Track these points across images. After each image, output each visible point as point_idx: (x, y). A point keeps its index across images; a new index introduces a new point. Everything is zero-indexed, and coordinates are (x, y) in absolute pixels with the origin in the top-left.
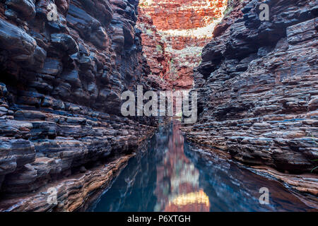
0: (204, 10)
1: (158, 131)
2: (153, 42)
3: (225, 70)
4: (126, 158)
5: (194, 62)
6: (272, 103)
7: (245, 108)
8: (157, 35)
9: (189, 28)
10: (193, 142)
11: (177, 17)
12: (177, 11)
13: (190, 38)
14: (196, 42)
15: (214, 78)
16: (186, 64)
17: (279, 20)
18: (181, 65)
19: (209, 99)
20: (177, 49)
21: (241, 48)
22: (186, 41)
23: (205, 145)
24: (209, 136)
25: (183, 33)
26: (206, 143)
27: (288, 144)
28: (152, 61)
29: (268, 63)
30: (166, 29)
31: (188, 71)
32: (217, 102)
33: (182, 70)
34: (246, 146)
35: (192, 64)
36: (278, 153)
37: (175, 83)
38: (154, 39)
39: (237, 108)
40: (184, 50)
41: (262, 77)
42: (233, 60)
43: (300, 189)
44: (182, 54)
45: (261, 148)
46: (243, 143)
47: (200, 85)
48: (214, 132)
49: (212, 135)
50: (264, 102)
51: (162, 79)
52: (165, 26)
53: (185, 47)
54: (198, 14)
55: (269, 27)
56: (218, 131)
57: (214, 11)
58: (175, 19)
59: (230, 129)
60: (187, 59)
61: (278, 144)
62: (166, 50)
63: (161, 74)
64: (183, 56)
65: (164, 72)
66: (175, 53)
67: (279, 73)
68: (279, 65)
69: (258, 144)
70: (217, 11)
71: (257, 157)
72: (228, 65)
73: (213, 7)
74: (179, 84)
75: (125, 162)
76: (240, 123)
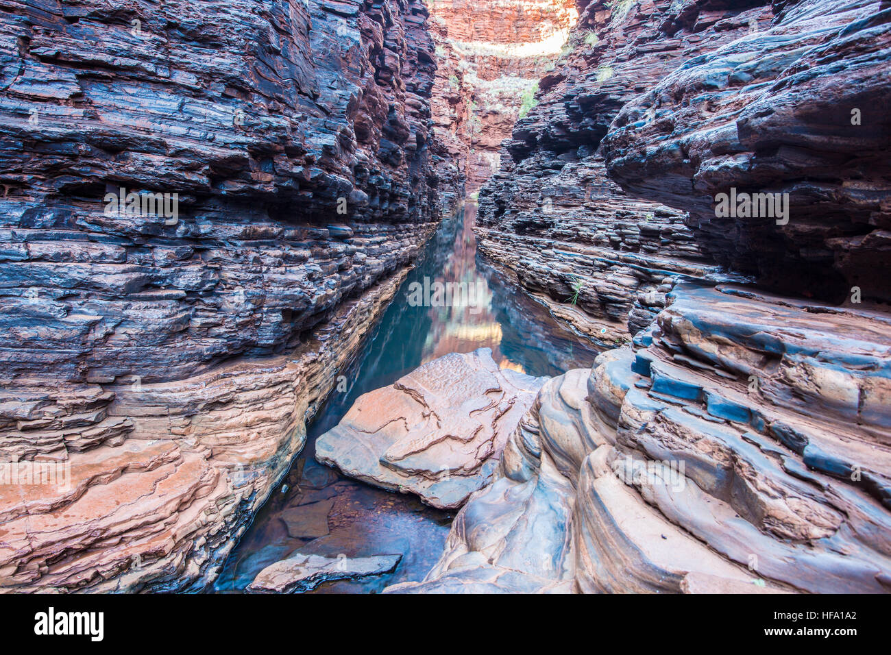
0: (540, 10)
1: (440, 226)
2: (445, 70)
3: (539, 162)
4: (405, 271)
5: (512, 106)
6: (569, 228)
7: (547, 225)
8: (452, 57)
9: (509, 41)
10: (485, 255)
11: (492, 18)
12: (491, 7)
13: (510, 60)
14: (520, 68)
15: (524, 169)
16: (498, 107)
17: (602, 122)
18: (488, 108)
19: (513, 199)
20: (484, 78)
21: (560, 140)
22: (501, 66)
23: (498, 262)
24: (504, 252)
25: (499, 50)
26: (499, 260)
27: (559, 277)
28: (440, 102)
29: (582, 173)
30: (470, 38)
31: (500, 119)
32: (523, 205)
33: (490, 118)
34: (530, 272)
35: (508, 109)
36: (550, 283)
37: (475, 139)
38: (446, 65)
39: (538, 224)
40: (496, 82)
41: (573, 189)
42: (549, 152)
43: (557, 314)
44: (492, 88)
45: (542, 277)
46: (529, 269)
47: (508, 168)
48: (509, 247)
49: (507, 250)
50: (563, 224)
51: (454, 136)
52: (469, 33)
53: (500, 78)
54: (529, 16)
55: (592, 126)
56: (514, 246)
57: (558, 15)
58: (487, 21)
59: (527, 247)
60: (501, 99)
61: (552, 276)
62: (466, 78)
63: (454, 126)
64: (494, 93)
65: (458, 121)
66: (482, 87)
67: (590, 188)
68: (591, 179)
69: (541, 272)
70: (563, 16)
71: (538, 284)
72: (542, 157)
73: (557, 7)
74: (483, 143)
75: (405, 276)
76: (537, 243)
